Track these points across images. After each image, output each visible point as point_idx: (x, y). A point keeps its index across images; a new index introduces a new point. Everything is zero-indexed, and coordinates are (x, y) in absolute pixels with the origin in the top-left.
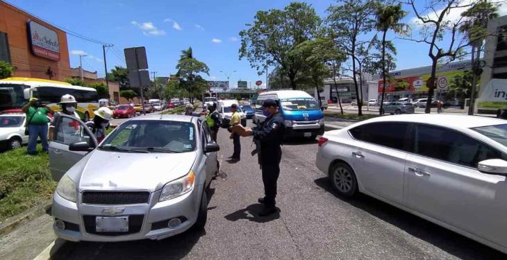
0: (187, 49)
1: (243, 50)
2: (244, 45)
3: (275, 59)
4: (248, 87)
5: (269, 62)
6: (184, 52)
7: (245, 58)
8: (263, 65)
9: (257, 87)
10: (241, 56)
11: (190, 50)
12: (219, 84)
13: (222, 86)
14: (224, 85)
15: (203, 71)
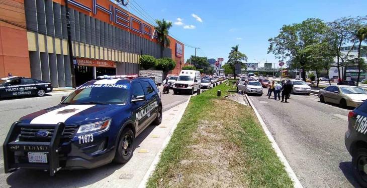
0: (235, 46)
1: (270, 48)
2: (271, 46)
3: (291, 53)
4: (273, 67)
5: (287, 55)
6: (233, 48)
7: (271, 53)
8: (283, 56)
9: (279, 67)
10: (269, 52)
11: (237, 47)
12: (251, 65)
13: (253, 67)
14: (254, 66)
15: (243, 59)
